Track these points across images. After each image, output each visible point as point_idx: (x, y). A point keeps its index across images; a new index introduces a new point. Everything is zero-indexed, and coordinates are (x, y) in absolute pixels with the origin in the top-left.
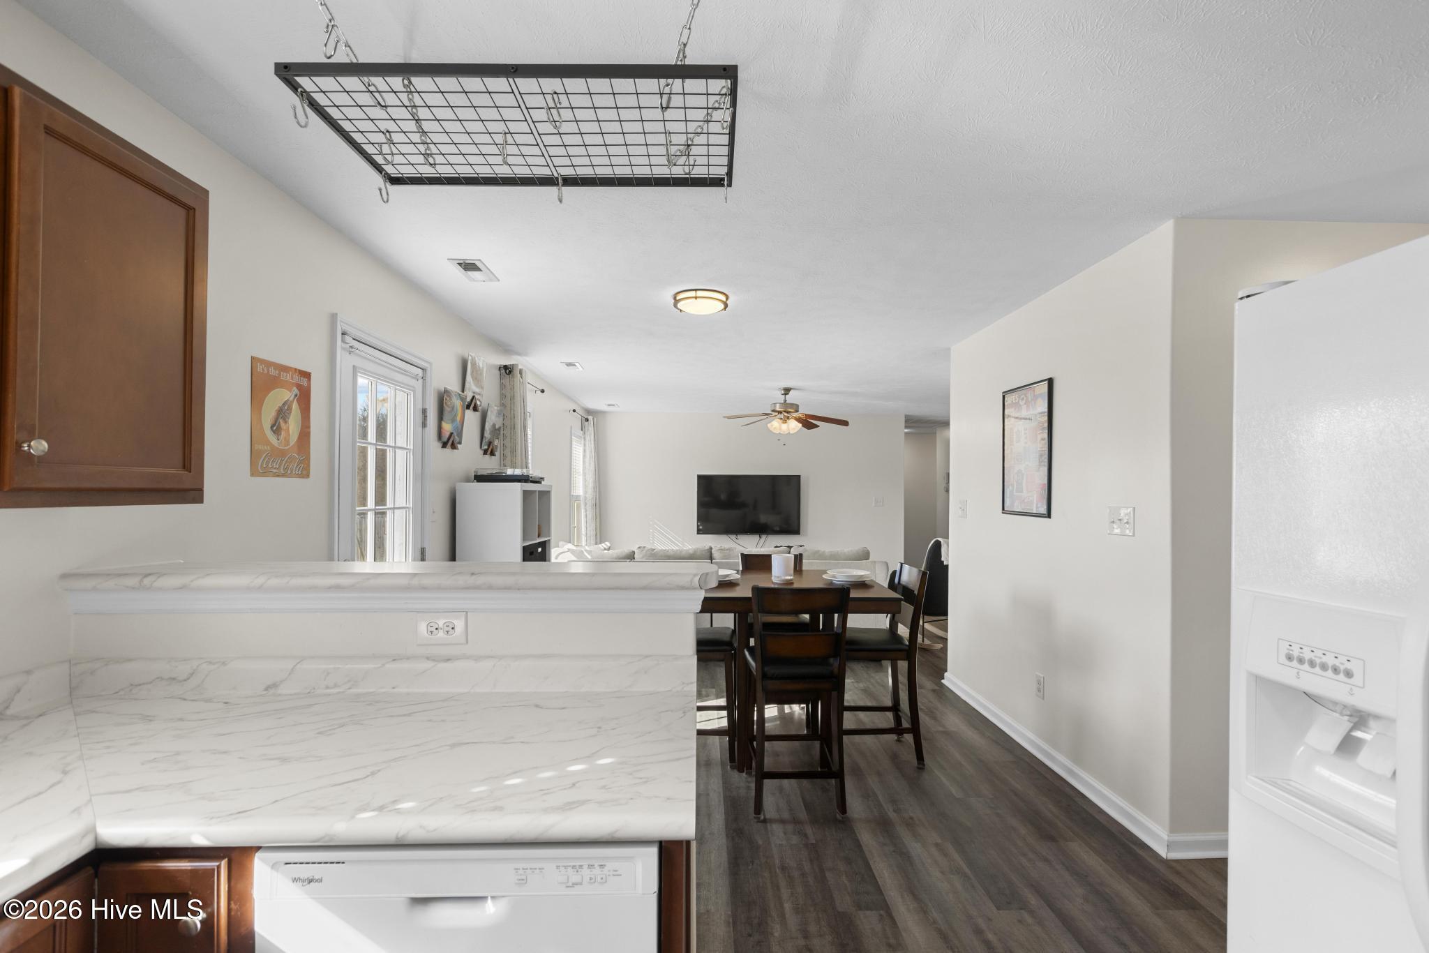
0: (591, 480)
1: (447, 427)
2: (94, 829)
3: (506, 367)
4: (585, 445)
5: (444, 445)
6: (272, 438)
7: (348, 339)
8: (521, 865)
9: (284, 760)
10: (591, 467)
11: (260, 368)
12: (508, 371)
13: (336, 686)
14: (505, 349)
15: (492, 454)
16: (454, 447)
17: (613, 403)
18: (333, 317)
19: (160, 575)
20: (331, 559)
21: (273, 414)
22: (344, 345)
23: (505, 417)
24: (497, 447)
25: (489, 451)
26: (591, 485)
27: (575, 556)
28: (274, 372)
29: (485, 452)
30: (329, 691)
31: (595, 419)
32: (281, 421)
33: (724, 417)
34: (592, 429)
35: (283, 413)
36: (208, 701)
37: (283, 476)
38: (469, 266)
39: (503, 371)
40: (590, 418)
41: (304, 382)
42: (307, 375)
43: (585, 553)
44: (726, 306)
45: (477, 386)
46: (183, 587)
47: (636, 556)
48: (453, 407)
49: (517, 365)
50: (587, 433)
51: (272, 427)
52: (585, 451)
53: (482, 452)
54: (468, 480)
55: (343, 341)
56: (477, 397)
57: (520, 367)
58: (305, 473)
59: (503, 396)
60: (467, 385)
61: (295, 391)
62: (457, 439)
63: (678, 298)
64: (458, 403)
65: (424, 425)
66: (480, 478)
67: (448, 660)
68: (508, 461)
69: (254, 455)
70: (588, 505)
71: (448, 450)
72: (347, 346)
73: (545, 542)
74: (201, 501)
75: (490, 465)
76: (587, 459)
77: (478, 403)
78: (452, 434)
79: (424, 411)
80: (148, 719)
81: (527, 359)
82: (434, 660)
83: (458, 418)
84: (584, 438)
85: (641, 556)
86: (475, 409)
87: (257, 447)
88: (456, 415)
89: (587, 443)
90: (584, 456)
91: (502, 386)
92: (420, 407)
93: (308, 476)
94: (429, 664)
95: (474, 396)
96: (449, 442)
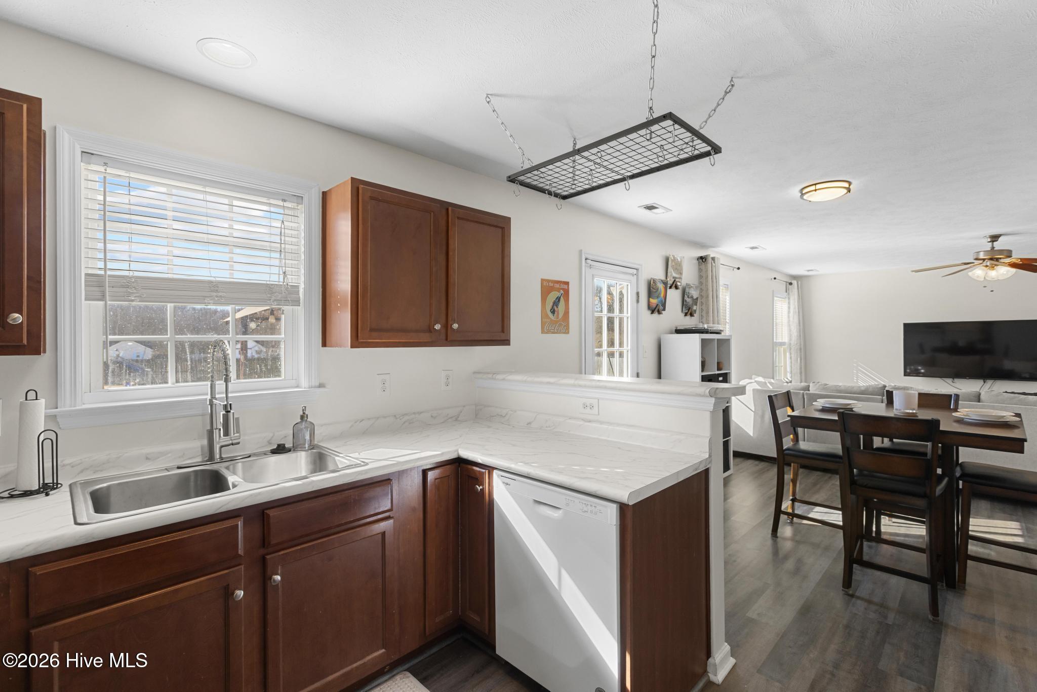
0: (795, 330)
1: (654, 301)
2: (457, 451)
3: (701, 258)
4: (789, 303)
5: (653, 312)
6: (550, 315)
7: (589, 261)
8: (567, 498)
9: (514, 445)
10: (795, 320)
11: (545, 284)
12: (704, 260)
13: (549, 427)
14: (703, 246)
15: (692, 315)
16: (659, 313)
17: (812, 269)
18: (581, 251)
19: (498, 374)
20: (581, 373)
21: (551, 304)
22: (586, 264)
23: (701, 290)
24: (695, 311)
25: (689, 311)
26: (795, 333)
27: (759, 386)
28: (551, 285)
29: (686, 315)
30: (547, 429)
31: (799, 282)
32: (555, 307)
33: (913, 271)
34: (796, 290)
35: (556, 303)
36: (509, 425)
37: (556, 333)
38: (650, 208)
39: (701, 260)
40: (794, 282)
41: (566, 287)
42: (567, 283)
43: (768, 384)
44: (849, 190)
45: (677, 274)
46: (504, 379)
47: (810, 389)
48: (658, 289)
49: (709, 255)
50: (791, 293)
51: (551, 311)
52: (789, 308)
53: (684, 314)
54: (671, 333)
55: (586, 263)
56: (677, 280)
57: (712, 256)
58: (567, 331)
59: (701, 277)
60: (669, 274)
61: (562, 292)
62: (661, 308)
63: (803, 193)
64: (661, 286)
65: (638, 301)
66: (678, 331)
67: (590, 421)
68: (704, 320)
69: (543, 324)
70: (792, 350)
71: (656, 315)
72: (589, 265)
73: (726, 373)
74: (509, 345)
75: (689, 322)
76: (791, 314)
77: (679, 284)
78: (657, 305)
79: (638, 294)
80: (489, 427)
81: (720, 249)
82: (584, 421)
83: (662, 295)
84: (789, 299)
85: (815, 388)
86: (676, 288)
87: (545, 320)
88: (660, 294)
89: (792, 301)
90: (789, 312)
91: (700, 270)
92: (635, 291)
93: (568, 333)
94: (582, 423)
95: (675, 280)
96: (655, 310)
